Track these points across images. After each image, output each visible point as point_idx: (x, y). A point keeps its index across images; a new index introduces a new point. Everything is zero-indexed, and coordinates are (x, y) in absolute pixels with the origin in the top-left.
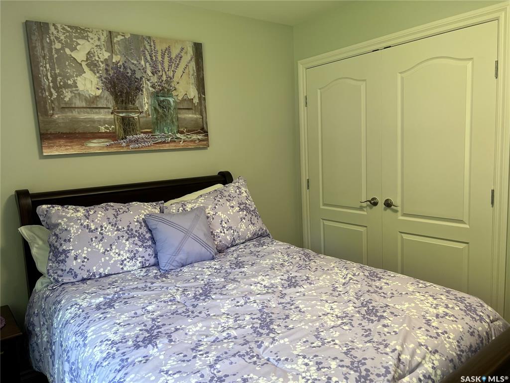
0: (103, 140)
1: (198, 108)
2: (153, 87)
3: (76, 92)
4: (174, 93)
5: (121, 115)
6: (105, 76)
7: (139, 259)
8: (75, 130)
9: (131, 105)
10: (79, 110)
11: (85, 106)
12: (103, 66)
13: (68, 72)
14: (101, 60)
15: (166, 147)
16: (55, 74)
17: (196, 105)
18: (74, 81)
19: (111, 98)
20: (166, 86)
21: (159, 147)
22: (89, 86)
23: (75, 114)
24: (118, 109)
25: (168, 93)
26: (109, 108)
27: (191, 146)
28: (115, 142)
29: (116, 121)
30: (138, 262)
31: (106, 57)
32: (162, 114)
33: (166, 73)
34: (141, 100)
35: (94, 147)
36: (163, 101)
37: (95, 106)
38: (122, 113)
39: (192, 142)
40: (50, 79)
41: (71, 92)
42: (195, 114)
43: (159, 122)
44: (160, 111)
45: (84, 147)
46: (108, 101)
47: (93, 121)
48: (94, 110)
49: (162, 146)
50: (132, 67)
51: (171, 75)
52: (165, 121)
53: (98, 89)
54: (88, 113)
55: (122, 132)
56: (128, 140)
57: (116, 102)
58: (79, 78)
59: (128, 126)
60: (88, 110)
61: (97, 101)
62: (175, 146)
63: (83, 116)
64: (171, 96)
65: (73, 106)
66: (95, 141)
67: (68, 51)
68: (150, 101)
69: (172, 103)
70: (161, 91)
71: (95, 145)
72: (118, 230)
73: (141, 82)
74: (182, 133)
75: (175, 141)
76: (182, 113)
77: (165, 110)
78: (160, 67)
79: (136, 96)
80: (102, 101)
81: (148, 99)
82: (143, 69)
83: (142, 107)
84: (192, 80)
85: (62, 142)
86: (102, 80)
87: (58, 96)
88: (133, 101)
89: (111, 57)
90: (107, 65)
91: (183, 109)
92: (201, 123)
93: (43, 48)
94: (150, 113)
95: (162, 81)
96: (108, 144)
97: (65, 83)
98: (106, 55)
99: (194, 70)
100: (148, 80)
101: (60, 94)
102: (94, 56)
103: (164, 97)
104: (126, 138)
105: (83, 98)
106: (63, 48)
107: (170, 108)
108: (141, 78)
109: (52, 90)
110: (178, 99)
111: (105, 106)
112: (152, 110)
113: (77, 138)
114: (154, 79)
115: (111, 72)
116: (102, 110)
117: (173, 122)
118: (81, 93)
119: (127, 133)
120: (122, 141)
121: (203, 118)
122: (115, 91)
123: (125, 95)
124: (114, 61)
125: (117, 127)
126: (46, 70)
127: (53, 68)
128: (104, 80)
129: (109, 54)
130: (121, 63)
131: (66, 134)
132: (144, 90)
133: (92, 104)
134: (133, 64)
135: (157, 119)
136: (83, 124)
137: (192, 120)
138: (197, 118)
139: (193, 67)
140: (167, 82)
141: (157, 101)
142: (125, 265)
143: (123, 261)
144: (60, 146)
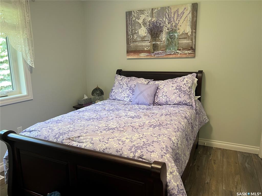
0: (145, 53)
1: (190, 37)
2: (168, 29)
3: (138, 35)
4: (178, 31)
5: (153, 43)
6: (149, 27)
7: (129, 98)
8: (137, 49)
9: (157, 39)
10: (138, 42)
11: (140, 40)
12: (148, 23)
13: (136, 28)
14: (148, 21)
15: (171, 56)
16: (132, 29)
17: (189, 36)
18: (138, 31)
19: (150, 36)
20: (174, 28)
21: (168, 56)
22: (142, 32)
23: (137, 43)
24: (152, 41)
25: (175, 31)
26: (149, 40)
27: (184, 56)
28: (150, 54)
29: (151, 46)
30: (129, 99)
31: (150, 20)
32: (171, 42)
33: (175, 22)
34: (162, 36)
35: (142, 56)
36: (172, 35)
37: (144, 40)
38: (154, 42)
39: (185, 54)
40: (131, 31)
41: (137, 35)
42: (188, 40)
43: (169, 45)
44: (170, 40)
45: (138, 56)
46: (149, 37)
47: (143, 46)
48: (143, 42)
49: (169, 56)
50: (160, 22)
51: (177, 23)
52: (172, 45)
53: (146, 33)
54: (141, 43)
55: (153, 50)
56: (155, 53)
57: (152, 38)
58: (139, 30)
59: (155, 47)
60: (141, 41)
61: (145, 38)
62: (175, 56)
63: (140, 44)
64: (176, 33)
65: (137, 40)
66: (142, 54)
67: (137, 20)
68: (166, 35)
69: (176, 36)
70: (171, 31)
71: (143, 55)
72: (127, 86)
73: (163, 28)
74: (180, 50)
75: (176, 54)
76: (181, 40)
77: (172, 39)
78: (172, 19)
79: (160, 34)
80: (147, 38)
81: (165, 35)
82: (164, 22)
83: (162, 39)
84: (189, 23)
85: (132, 54)
86: (147, 29)
87: (133, 37)
88: (158, 37)
89: (152, 19)
90: (150, 23)
91: (182, 38)
92: (191, 45)
93: (130, 21)
94: (165, 41)
95: (173, 26)
96: (147, 55)
97: (135, 32)
98: (150, 19)
99: (190, 18)
100: (166, 27)
101: (133, 36)
102: (145, 20)
103: (173, 33)
104: (154, 52)
105: (140, 37)
106: (135, 19)
107: (175, 38)
108: (163, 26)
109: (131, 35)
110: (180, 34)
111: (147, 40)
112: (166, 40)
113: (137, 52)
114: (169, 26)
115: (151, 26)
116: (146, 42)
117: (176, 45)
118: (140, 35)
119: (154, 50)
120: (152, 54)
121: (192, 42)
122: (152, 33)
123: (155, 34)
124: (153, 21)
125: (151, 48)
126: (130, 28)
127: (132, 28)
128: (148, 29)
129: (151, 18)
130: (155, 21)
131: (133, 51)
132: (164, 31)
133: (143, 39)
134: (160, 20)
135: (168, 44)
136: (139, 47)
137: (186, 44)
138: (189, 43)
139: (190, 17)
140: (175, 26)
141: (169, 36)
142: (125, 98)
143: (125, 97)
144: (131, 55)
